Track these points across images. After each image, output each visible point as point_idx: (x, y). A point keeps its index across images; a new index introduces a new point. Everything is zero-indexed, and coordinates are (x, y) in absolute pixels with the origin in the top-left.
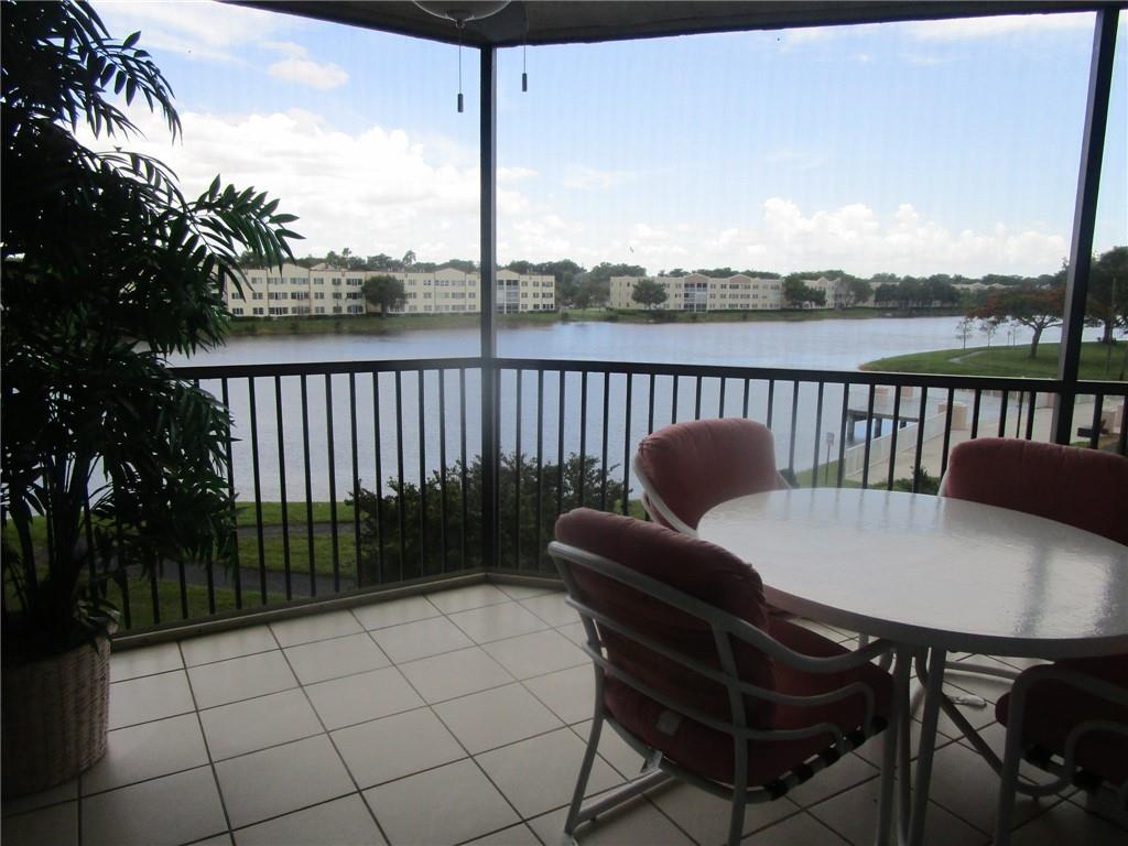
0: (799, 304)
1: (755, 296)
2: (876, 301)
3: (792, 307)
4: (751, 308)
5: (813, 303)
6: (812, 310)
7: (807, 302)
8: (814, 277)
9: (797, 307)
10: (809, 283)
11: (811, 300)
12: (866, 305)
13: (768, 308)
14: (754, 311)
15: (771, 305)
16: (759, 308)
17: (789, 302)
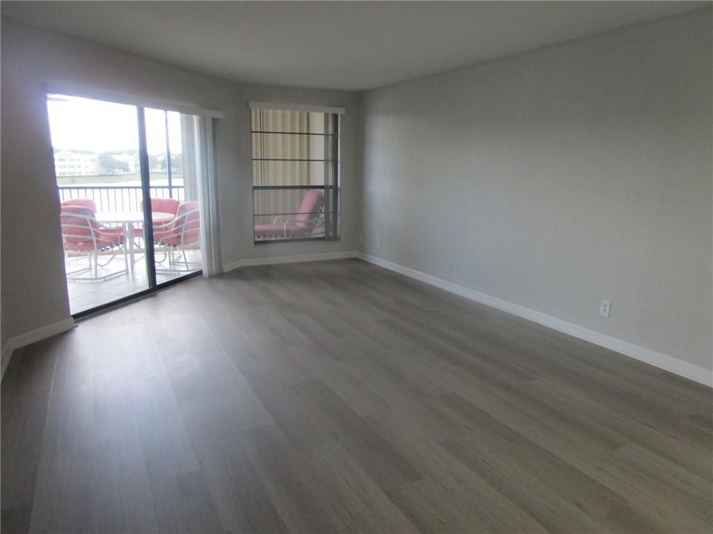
0: (111, 171)
1: (79, 167)
2: (162, 168)
3: (106, 174)
4: (77, 175)
5: (121, 170)
6: (121, 175)
7: (117, 170)
8: (120, 153)
9: (111, 173)
10: (116, 158)
11: (120, 168)
12: (156, 171)
13: (90, 174)
14: (79, 177)
15: (91, 172)
16: (83, 174)
17: (105, 170)
